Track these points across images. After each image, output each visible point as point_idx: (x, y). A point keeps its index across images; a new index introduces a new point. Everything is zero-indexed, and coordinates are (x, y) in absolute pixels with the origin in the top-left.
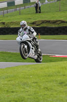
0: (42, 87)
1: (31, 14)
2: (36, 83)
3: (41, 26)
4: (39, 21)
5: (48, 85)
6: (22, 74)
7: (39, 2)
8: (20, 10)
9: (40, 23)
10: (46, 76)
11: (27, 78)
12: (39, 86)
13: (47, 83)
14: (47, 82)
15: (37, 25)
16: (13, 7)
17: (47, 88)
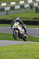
1: (33, 13)
2: (33, 55)
6: (25, 49)
8: (27, 10)
11: (28, 51)
12: (35, 57)
15: (37, 20)
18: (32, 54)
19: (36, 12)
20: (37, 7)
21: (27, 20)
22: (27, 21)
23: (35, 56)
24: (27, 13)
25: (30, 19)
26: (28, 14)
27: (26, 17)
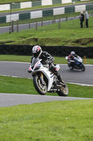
0: (81, 135)
1: (75, 29)
2: (73, 128)
3: (89, 45)
5: (90, 132)
8: (59, 22)
9: (87, 41)
10: (87, 118)
12: (77, 133)
13: (88, 129)
14: (88, 127)
15: (83, 45)
17: (87, 137)
18: (69, 127)
19: (82, 27)
20: (82, 15)
21: (60, 44)
22: (60, 47)
23: (79, 130)
24: (59, 28)
25: (67, 42)
26: (61, 31)
27: (56, 37)
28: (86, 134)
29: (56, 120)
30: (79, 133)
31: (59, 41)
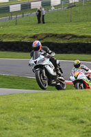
0: (46, 124)
1: (31, 24)
2: (39, 117)
4: (42, 34)
5: (55, 121)
7: (43, 9)
8: (16, 18)
10: (51, 109)
12: (43, 122)
13: (53, 118)
14: (53, 116)
15: (39, 40)
16: (7, 14)
17: (53, 125)
18: (35, 117)
23: (44, 120)
24: (16, 24)
25: (24, 37)
26: (18, 27)
27: (13, 32)
28: (52, 123)
29: (21, 110)
30: (45, 122)
31: (17, 36)
